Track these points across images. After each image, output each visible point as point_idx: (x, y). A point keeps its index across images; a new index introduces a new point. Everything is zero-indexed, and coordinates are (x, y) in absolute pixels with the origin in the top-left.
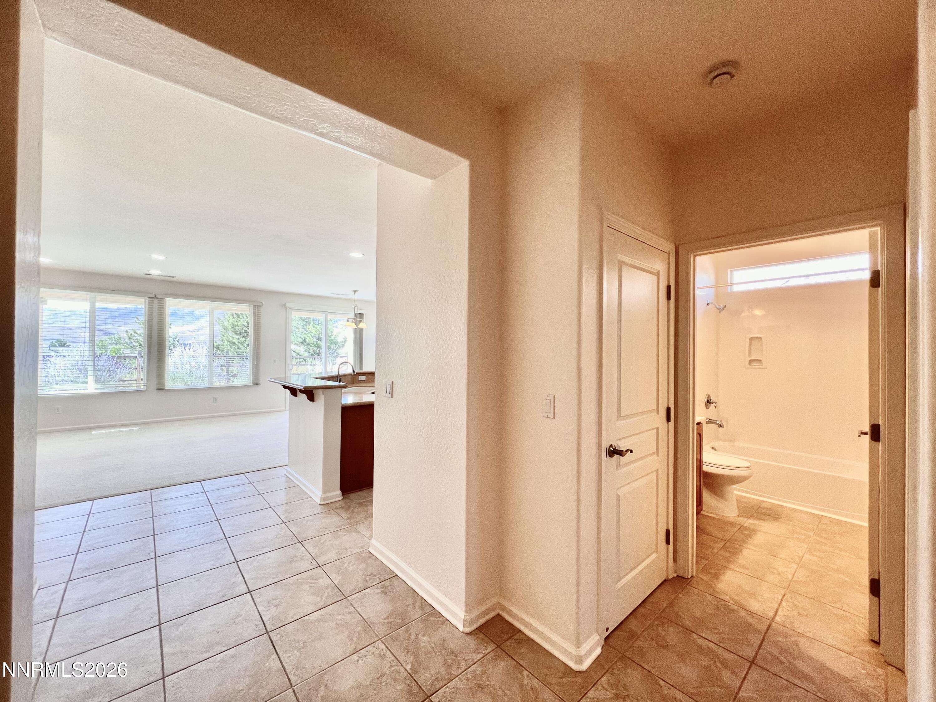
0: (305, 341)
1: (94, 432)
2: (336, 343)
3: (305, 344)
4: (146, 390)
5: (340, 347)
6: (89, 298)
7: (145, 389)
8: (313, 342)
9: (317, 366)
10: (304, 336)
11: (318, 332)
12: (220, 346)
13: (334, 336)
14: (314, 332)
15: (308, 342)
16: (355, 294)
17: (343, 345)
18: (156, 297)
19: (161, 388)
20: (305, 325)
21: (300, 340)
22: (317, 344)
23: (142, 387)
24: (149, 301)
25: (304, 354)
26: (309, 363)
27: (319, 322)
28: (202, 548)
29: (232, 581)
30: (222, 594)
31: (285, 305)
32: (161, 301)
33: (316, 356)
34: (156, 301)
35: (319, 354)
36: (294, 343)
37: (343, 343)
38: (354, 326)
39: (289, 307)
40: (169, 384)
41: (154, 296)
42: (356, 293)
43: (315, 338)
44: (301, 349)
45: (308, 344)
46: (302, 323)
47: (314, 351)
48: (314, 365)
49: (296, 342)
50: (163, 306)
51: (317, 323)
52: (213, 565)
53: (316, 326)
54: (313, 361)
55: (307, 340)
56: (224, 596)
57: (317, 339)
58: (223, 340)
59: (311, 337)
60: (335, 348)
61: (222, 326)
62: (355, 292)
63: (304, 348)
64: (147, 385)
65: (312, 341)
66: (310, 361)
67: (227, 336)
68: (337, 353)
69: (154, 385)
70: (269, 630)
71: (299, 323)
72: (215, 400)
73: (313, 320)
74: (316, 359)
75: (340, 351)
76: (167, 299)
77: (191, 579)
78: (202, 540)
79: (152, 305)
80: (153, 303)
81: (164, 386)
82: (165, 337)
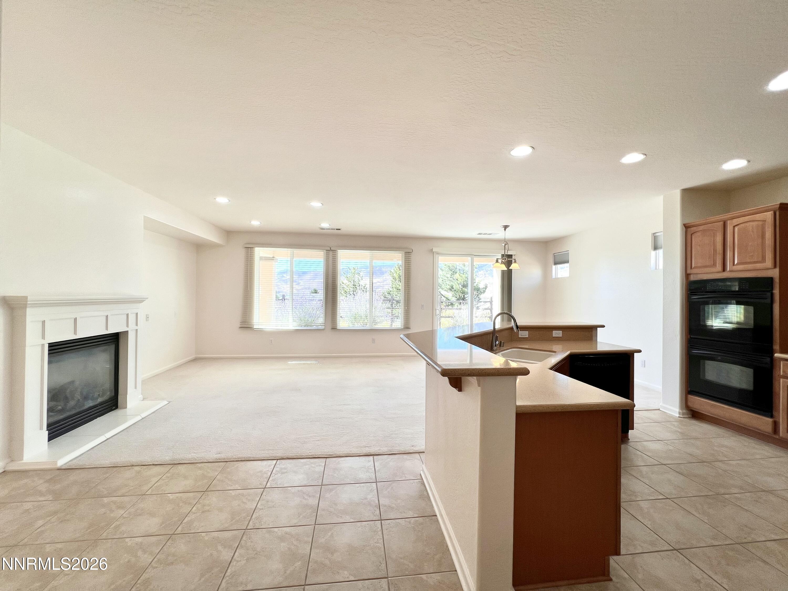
0: (452, 287)
1: (290, 362)
2: (478, 290)
3: (453, 290)
4: (324, 329)
5: (482, 293)
8: (459, 289)
9: (462, 310)
10: (452, 283)
11: (463, 280)
12: (391, 292)
13: (476, 283)
14: (460, 280)
15: (455, 289)
16: (505, 230)
17: (484, 292)
18: (331, 250)
19: (334, 328)
20: (453, 274)
21: (449, 287)
22: (462, 290)
23: (322, 326)
24: (326, 253)
25: (451, 298)
26: (455, 307)
27: (464, 272)
31: (432, 250)
32: (334, 251)
33: (461, 301)
34: (331, 253)
35: (464, 299)
36: (444, 289)
37: (484, 289)
38: (504, 268)
39: (436, 252)
40: (342, 324)
41: (329, 249)
42: (507, 229)
43: (460, 285)
44: (450, 295)
45: (455, 290)
46: (450, 272)
47: (460, 296)
48: (460, 309)
49: (445, 289)
50: (336, 257)
51: (462, 272)
53: (461, 275)
54: (459, 305)
55: (454, 287)
57: (462, 286)
58: (393, 288)
59: (457, 284)
60: (477, 294)
61: (393, 276)
62: (506, 227)
63: (452, 293)
64: (325, 324)
65: (458, 287)
66: (456, 305)
67: (395, 284)
68: (478, 298)
69: (329, 326)
71: (448, 273)
72: (374, 340)
73: (459, 270)
74: (462, 304)
75: (482, 296)
76: (339, 251)
79: (328, 257)
80: (329, 255)
81: (337, 326)
82: (337, 284)
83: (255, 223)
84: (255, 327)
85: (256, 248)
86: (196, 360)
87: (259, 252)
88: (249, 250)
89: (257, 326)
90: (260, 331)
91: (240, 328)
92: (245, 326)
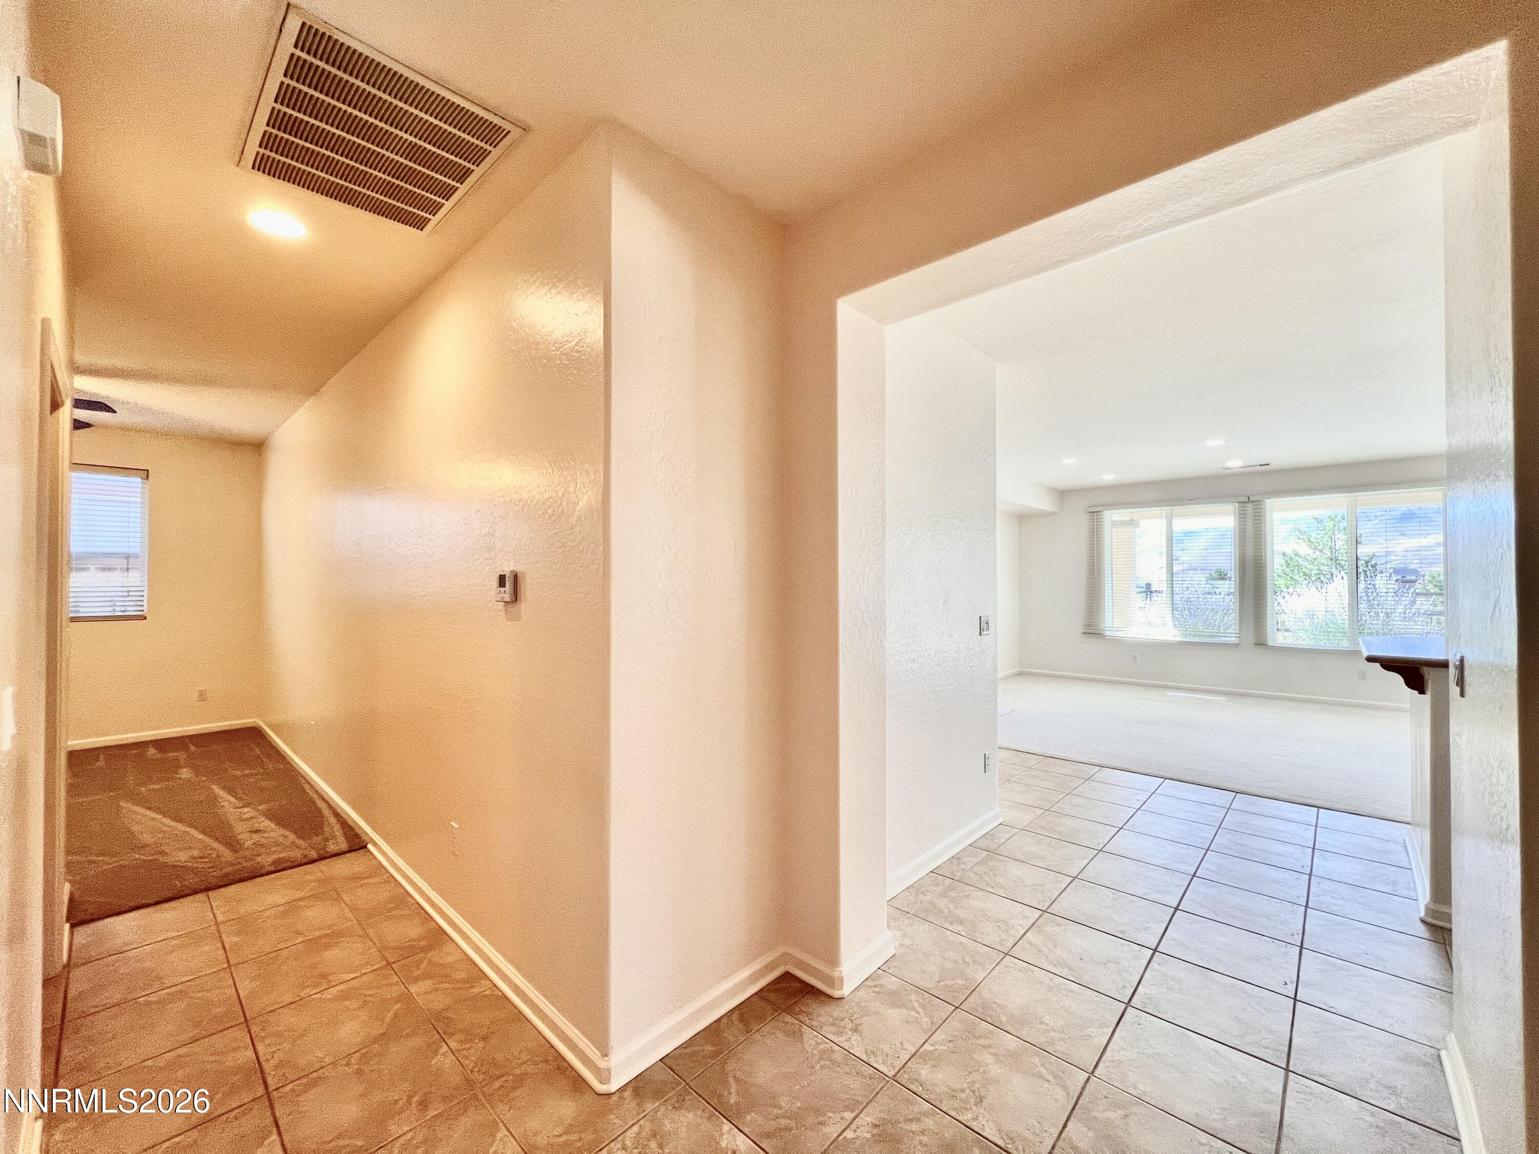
1: (1170, 693)
4: (1239, 644)
6: (1164, 515)
7: (1238, 642)
18: (1249, 501)
19: (1261, 644)
23: (1233, 639)
24: (1239, 507)
28: (1154, 870)
29: (1149, 925)
30: (1121, 928)
32: (1258, 503)
34: (1250, 507)
40: (1277, 638)
41: (1246, 499)
50: (1260, 512)
52: (1147, 894)
56: (1123, 932)
64: (1240, 635)
69: (1250, 638)
70: (1132, 1004)
72: (1362, 674)
76: (1268, 501)
77: (1109, 893)
78: (1163, 862)
79: (1244, 514)
80: (1246, 510)
81: (1267, 640)
82: (1266, 562)
83: (1109, 478)
84: (1107, 633)
85: (1106, 512)
86: (1020, 674)
87: (1111, 516)
88: (1094, 515)
89: (1109, 632)
90: (1117, 642)
91: (1084, 633)
92: (1092, 631)
